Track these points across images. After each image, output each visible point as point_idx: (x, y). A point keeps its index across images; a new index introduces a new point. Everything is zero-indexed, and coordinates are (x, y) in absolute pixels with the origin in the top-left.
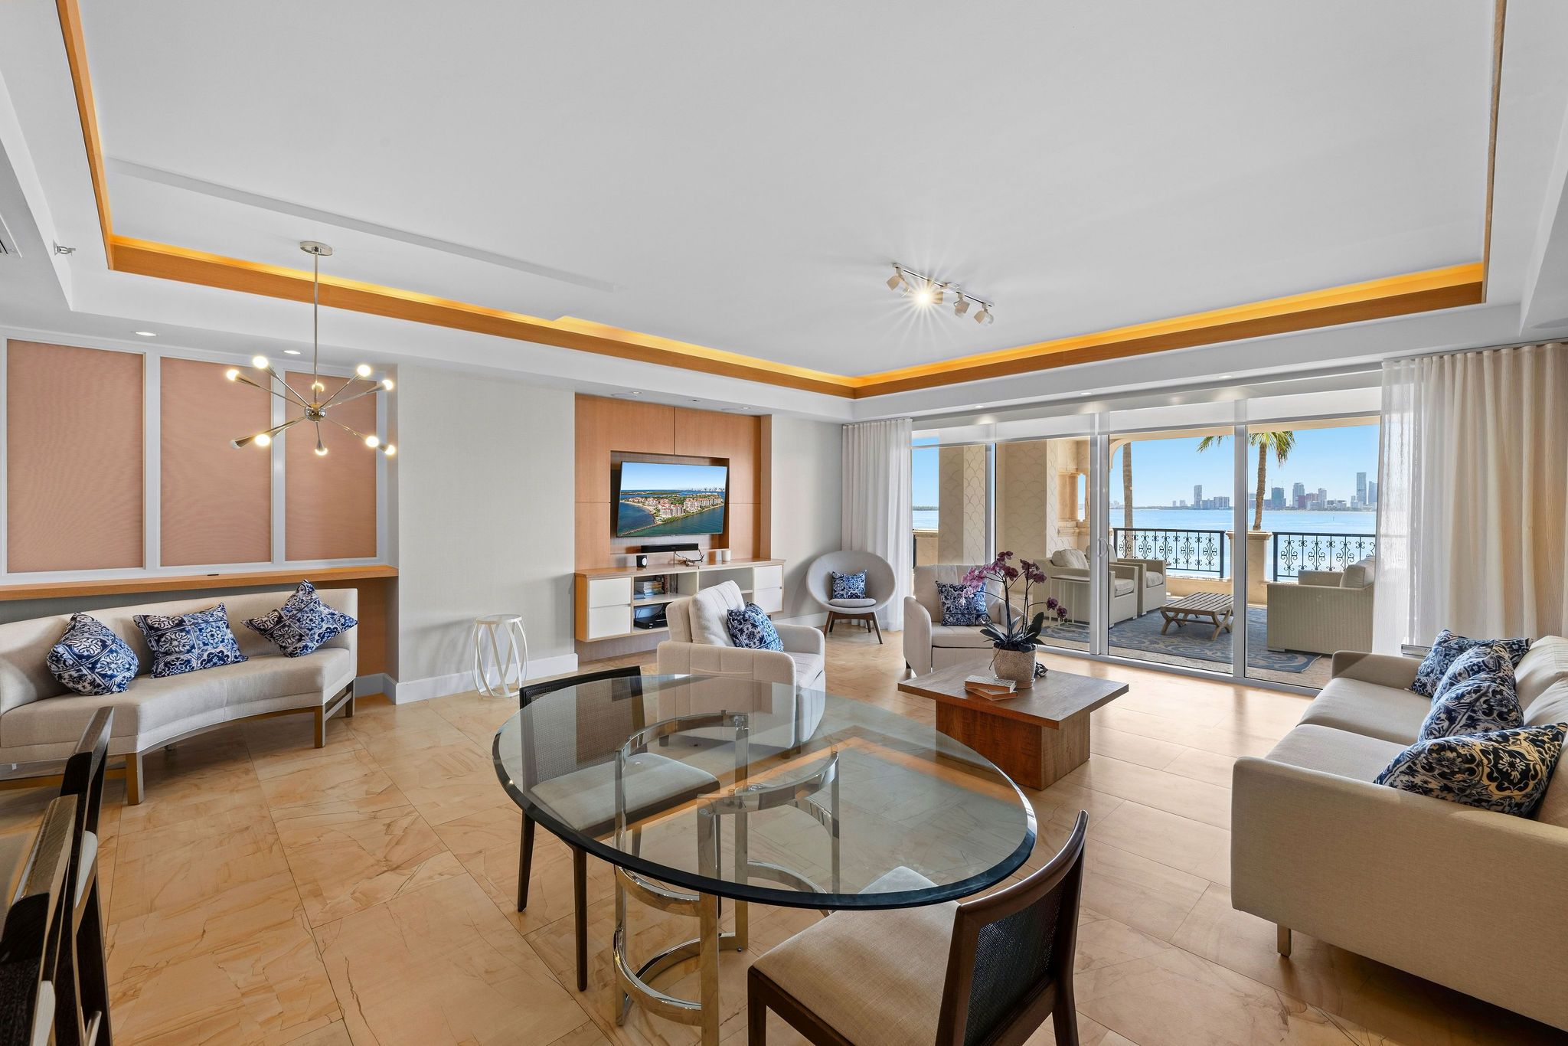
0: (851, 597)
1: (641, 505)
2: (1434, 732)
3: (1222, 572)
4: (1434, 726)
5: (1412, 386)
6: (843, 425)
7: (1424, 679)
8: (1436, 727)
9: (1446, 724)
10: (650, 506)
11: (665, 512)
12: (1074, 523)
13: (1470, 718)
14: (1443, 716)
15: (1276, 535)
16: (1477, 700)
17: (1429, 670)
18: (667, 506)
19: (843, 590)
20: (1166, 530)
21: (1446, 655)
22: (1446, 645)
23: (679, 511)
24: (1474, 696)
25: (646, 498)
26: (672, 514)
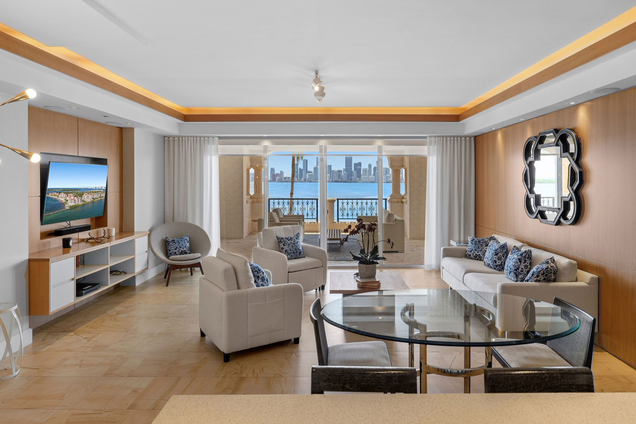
0: (181, 253)
1: (56, 197)
2: (517, 266)
3: (317, 219)
4: (516, 264)
5: (435, 147)
6: (165, 137)
7: (470, 253)
8: (517, 265)
9: (519, 263)
10: (62, 198)
11: (71, 202)
12: (249, 197)
13: (525, 260)
14: (518, 261)
15: (338, 200)
16: (526, 255)
17: (471, 250)
18: (72, 198)
19: (175, 249)
20: (283, 199)
21: (476, 244)
22: (474, 241)
23: (80, 201)
24: (525, 254)
25: (60, 193)
26: (75, 203)
